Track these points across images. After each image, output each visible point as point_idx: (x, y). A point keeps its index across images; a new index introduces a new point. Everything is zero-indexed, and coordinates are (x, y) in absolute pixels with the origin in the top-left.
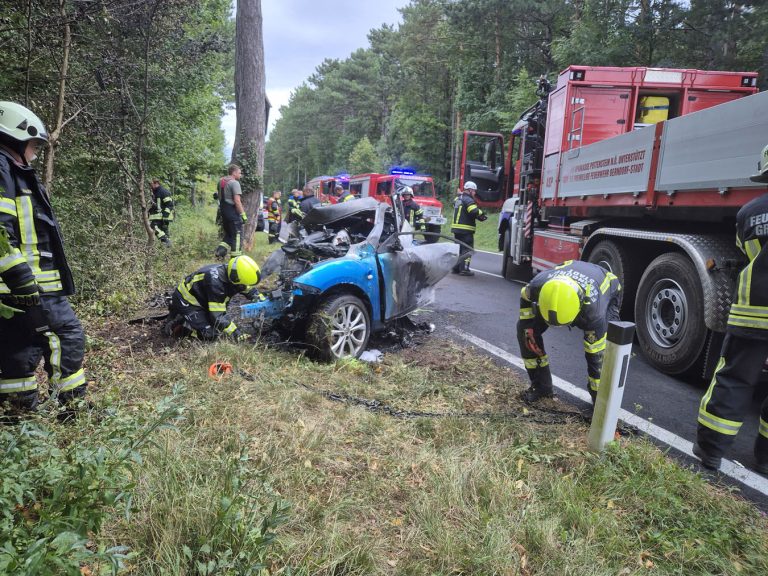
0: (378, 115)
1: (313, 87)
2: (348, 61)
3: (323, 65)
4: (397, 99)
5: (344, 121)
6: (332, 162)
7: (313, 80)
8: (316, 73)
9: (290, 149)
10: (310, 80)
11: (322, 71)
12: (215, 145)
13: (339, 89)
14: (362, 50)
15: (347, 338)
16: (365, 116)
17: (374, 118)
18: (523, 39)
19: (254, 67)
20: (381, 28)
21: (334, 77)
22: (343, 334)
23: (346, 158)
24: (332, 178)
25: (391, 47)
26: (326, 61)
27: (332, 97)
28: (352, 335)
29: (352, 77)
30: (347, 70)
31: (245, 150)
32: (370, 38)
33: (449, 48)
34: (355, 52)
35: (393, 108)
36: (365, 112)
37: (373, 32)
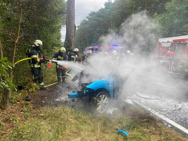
0: (107, 27)
1: (87, 20)
2: (98, 11)
3: (90, 13)
4: (113, 23)
5: (96, 30)
6: (92, 42)
7: (87, 18)
8: (88, 16)
9: (80, 38)
10: (86, 18)
11: (90, 15)
12: (59, 38)
13: (95, 20)
14: (102, 8)
15: (102, 106)
16: (103, 28)
17: (106, 28)
18: (155, 3)
19: (72, 16)
20: (108, 1)
21: (94, 17)
22: (101, 104)
23: (96, 41)
24: (93, 47)
25: (112, 7)
26: (91, 12)
27: (93, 22)
28: (104, 105)
29: (99, 17)
30: (98, 14)
31: (68, 41)
32: (105, 5)
33: (130, 7)
34: (100, 9)
35: (112, 25)
36: (103, 27)
37: (106, 3)
